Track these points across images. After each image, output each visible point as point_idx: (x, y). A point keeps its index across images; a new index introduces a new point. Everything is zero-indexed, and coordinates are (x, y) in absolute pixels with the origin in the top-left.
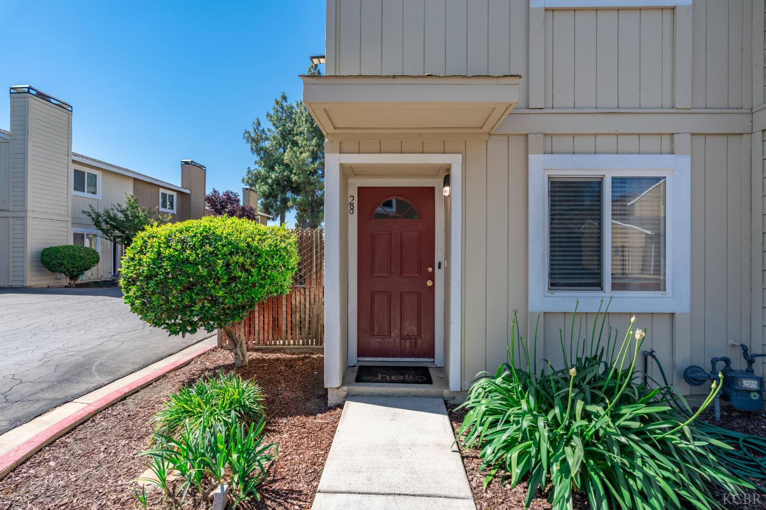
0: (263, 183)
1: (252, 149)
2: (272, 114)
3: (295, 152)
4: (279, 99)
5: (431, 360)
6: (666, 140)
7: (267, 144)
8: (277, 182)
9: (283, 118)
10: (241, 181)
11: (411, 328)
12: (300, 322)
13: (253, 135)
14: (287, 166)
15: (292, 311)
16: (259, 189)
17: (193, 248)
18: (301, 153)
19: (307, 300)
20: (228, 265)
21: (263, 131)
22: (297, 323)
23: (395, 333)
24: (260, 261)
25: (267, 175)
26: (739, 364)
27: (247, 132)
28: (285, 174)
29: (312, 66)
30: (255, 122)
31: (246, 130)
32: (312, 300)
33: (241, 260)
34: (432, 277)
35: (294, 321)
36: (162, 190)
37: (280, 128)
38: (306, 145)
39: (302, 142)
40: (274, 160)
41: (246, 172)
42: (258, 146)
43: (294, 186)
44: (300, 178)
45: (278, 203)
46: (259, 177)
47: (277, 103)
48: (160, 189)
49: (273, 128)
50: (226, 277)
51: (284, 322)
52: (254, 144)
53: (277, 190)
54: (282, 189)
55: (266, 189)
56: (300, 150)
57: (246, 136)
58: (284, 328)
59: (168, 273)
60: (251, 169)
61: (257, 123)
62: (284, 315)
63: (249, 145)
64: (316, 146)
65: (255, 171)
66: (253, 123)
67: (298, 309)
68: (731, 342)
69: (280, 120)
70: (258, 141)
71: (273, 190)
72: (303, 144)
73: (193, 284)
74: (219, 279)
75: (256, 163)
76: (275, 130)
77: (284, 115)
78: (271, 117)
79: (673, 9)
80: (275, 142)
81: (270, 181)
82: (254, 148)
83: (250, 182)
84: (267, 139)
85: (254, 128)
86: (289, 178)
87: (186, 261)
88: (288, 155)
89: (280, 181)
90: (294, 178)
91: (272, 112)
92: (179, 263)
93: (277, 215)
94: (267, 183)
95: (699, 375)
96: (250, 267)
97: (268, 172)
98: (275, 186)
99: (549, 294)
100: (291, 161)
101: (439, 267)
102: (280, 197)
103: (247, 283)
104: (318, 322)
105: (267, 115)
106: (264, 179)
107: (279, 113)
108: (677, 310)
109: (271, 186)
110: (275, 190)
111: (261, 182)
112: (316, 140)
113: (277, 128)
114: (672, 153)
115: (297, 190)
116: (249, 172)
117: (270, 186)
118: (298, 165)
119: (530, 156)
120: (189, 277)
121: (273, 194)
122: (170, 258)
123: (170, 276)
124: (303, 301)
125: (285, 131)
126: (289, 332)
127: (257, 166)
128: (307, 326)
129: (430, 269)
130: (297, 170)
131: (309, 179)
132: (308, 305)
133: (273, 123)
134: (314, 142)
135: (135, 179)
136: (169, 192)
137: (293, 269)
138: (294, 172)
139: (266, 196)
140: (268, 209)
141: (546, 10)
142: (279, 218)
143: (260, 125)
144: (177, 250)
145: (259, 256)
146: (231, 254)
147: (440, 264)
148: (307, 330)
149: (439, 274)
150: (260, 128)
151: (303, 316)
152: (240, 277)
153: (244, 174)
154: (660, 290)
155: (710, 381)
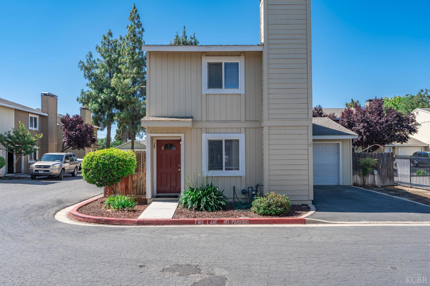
0: (94, 102)
1: (85, 75)
2: (100, 46)
3: (119, 78)
4: (106, 35)
5: (180, 194)
6: (239, 129)
7: (97, 71)
8: (105, 101)
9: (109, 50)
10: (76, 100)
11: (174, 184)
12: (136, 186)
13: (86, 64)
14: (113, 89)
15: (133, 182)
16: (91, 107)
17: (107, 160)
18: (124, 79)
19: (139, 178)
20: (117, 165)
21: (94, 61)
22: (135, 187)
23: (169, 185)
24: (126, 163)
25: (97, 95)
26: (254, 188)
27: (81, 62)
28: (112, 95)
29: (133, 11)
30: (88, 54)
31: (80, 61)
32: (141, 178)
33: (121, 163)
34: (180, 168)
35: (134, 186)
36: (30, 115)
37: (107, 59)
38: (128, 72)
39: (125, 70)
40: (102, 84)
41: (80, 93)
42: (90, 72)
43: (119, 104)
44: (123, 98)
45: (106, 117)
46: (90, 96)
47: (105, 38)
48: (29, 114)
49: (101, 58)
50: (117, 168)
51: (130, 187)
52: (87, 71)
53: (105, 107)
54: (109, 106)
55: (97, 107)
56: (123, 76)
57: (80, 65)
58: (130, 189)
59: (101, 167)
60: (84, 91)
61: (89, 55)
62: (130, 184)
63: (83, 72)
64: (135, 74)
65: (88, 93)
66: (87, 55)
67: (135, 182)
69: (107, 51)
70: (90, 69)
71: (102, 107)
72: (126, 71)
73: (107, 171)
74: (115, 169)
75: (87, 85)
76: (103, 60)
77: (110, 47)
78: (100, 49)
79: (240, 94)
80: (103, 70)
81: (99, 100)
82: (86, 73)
83: (83, 101)
84: (97, 67)
85: (87, 59)
86: (115, 98)
87: (106, 164)
88: (114, 81)
89: (108, 100)
90: (119, 98)
91: (100, 45)
92: (104, 164)
93: (104, 127)
94: (97, 102)
95: (245, 192)
96: (123, 166)
97: (99, 94)
98: (103, 105)
99: (208, 172)
100: (116, 85)
102: (108, 113)
103: (123, 170)
104: (143, 186)
105: (97, 48)
106: (95, 99)
107: (106, 46)
108: (242, 175)
109: (101, 104)
110: (104, 108)
111: (93, 101)
112: (136, 70)
113: (105, 58)
114: (241, 133)
115: (121, 107)
116: (83, 93)
117: (99, 104)
118: (122, 88)
119: (202, 134)
120: (107, 168)
121: (102, 111)
122: (101, 163)
123: (101, 168)
124: (137, 178)
125: (111, 61)
126: (132, 190)
127: (88, 88)
128: (139, 188)
129: (179, 165)
130: (121, 92)
131: (130, 99)
132: (139, 180)
133: (102, 54)
134: (134, 71)
135: (15, 109)
136: (34, 116)
137: (135, 166)
138: (119, 93)
139: (96, 112)
140: (98, 122)
141: (207, 94)
142: (106, 129)
143: (92, 57)
144: (103, 161)
145: (126, 162)
146: (118, 161)
148: (139, 190)
150: (92, 59)
151: (137, 184)
152: (121, 168)
153: (79, 95)
154: (238, 170)
155: (247, 193)
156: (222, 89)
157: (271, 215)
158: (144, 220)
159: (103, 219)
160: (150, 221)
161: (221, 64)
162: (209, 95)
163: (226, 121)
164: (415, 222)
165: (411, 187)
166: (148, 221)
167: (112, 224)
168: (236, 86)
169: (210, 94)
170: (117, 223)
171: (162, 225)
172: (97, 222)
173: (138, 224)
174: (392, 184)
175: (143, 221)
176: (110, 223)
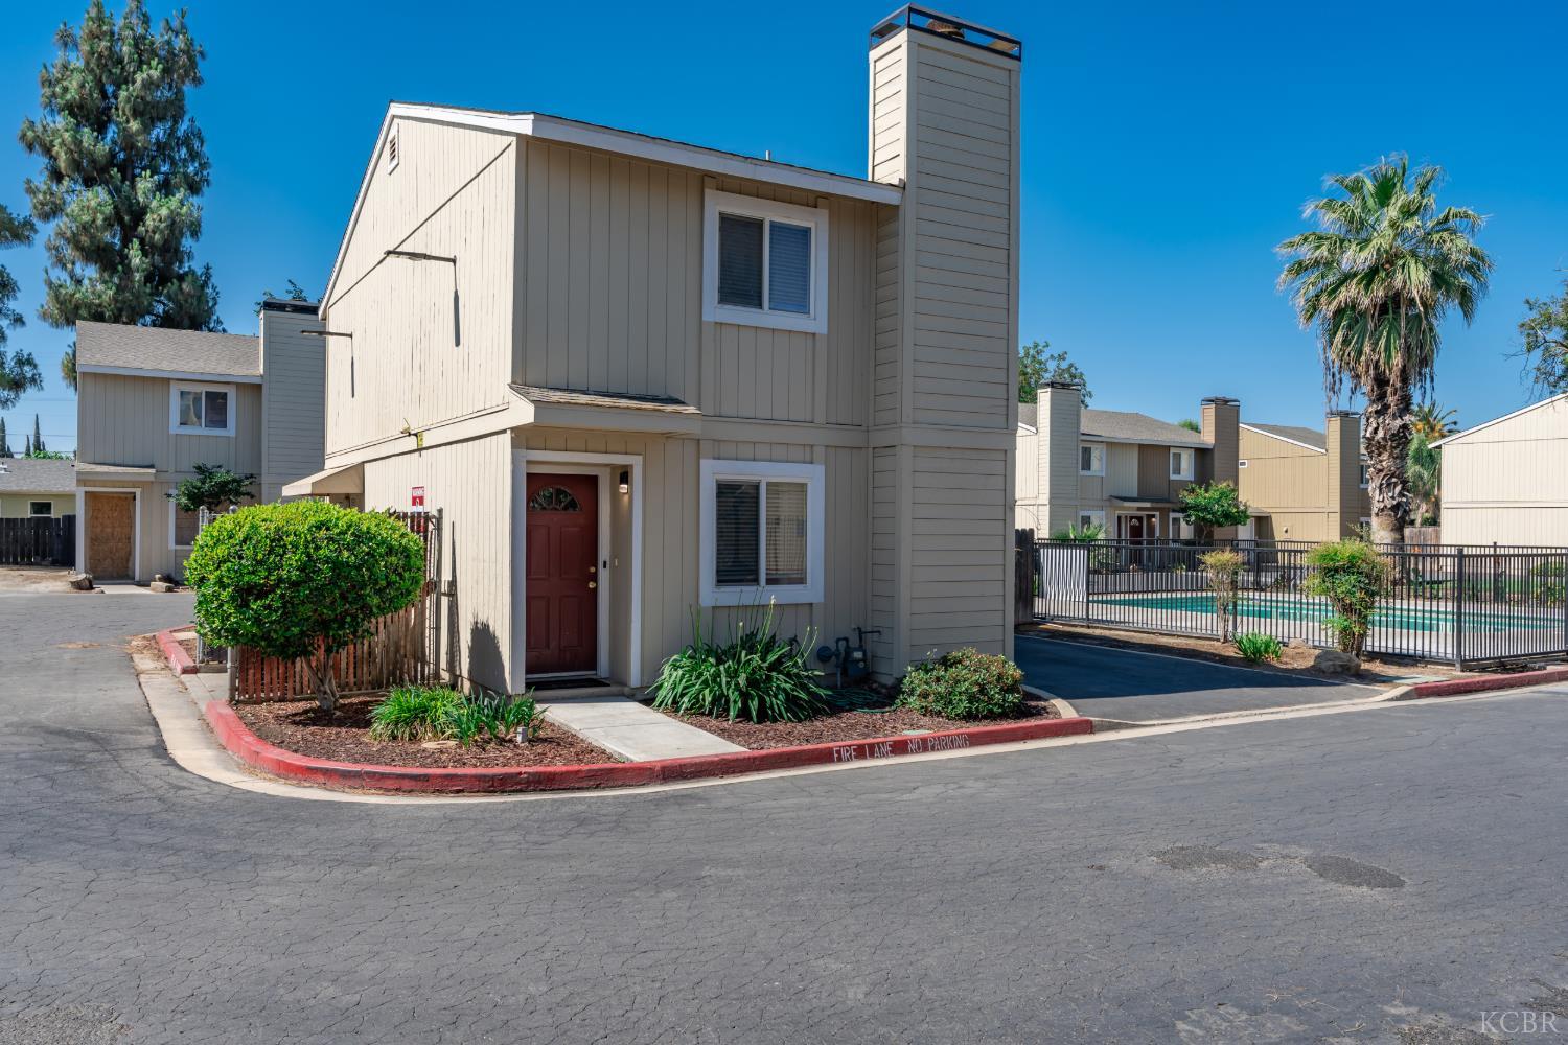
5: (594, 672)
6: (808, 449)
11: (570, 638)
12: (369, 654)
22: (365, 655)
23: (555, 642)
26: (854, 642)
34: (594, 577)
51: (343, 656)
68: (853, 626)
79: (814, 335)
95: (826, 653)
99: (715, 590)
101: (605, 567)
108: (814, 601)
114: (812, 463)
119: (702, 461)
129: (593, 570)
141: (716, 323)
147: (605, 563)
149: (604, 576)
151: (373, 644)
154: (802, 583)
155: (834, 658)
156: (760, 311)
157: (991, 716)
158: (682, 762)
159: (520, 774)
160: (702, 764)
161: (759, 224)
162: (724, 327)
163: (770, 421)
164: (1219, 715)
165: (1089, 627)
166: (696, 764)
167: (564, 789)
168: (801, 305)
169: (726, 324)
170: (584, 784)
171: (741, 772)
172: (493, 786)
173: (664, 779)
174: (1029, 619)
175: (680, 765)
176: (556, 787)
